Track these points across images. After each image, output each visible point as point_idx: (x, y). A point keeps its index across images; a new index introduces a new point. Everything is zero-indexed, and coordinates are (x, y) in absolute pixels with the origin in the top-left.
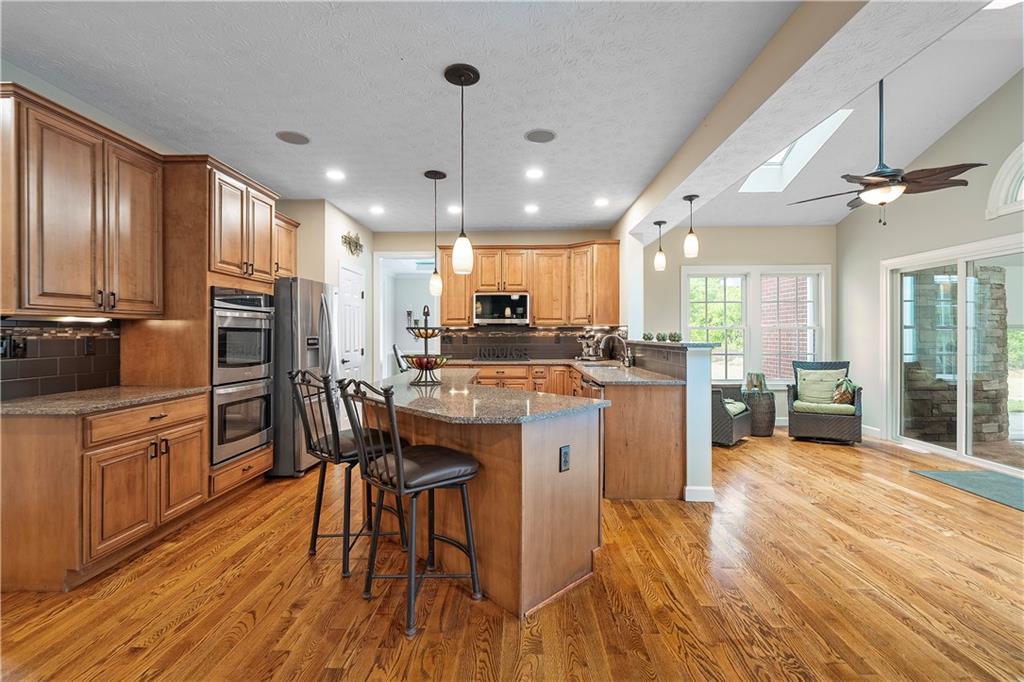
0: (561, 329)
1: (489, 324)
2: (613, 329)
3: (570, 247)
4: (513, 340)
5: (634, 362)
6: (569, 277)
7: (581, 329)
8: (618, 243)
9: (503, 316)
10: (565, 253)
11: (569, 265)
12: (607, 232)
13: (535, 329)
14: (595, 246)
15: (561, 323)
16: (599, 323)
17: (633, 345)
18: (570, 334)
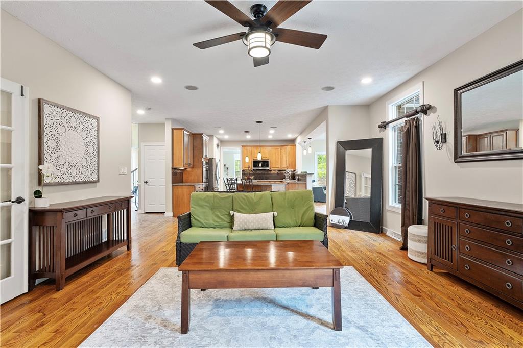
0: (279, 171)
1: (257, 170)
2: (294, 171)
3: (282, 146)
4: (264, 174)
5: (299, 180)
6: (281, 155)
7: (285, 171)
8: (295, 145)
9: (259, 166)
10: (280, 148)
11: (281, 151)
12: (293, 141)
13: (271, 171)
14: (289, 147)
15: (279, 169)
16: (290, 169)
17: (298, 175)
18: (282, 172)
